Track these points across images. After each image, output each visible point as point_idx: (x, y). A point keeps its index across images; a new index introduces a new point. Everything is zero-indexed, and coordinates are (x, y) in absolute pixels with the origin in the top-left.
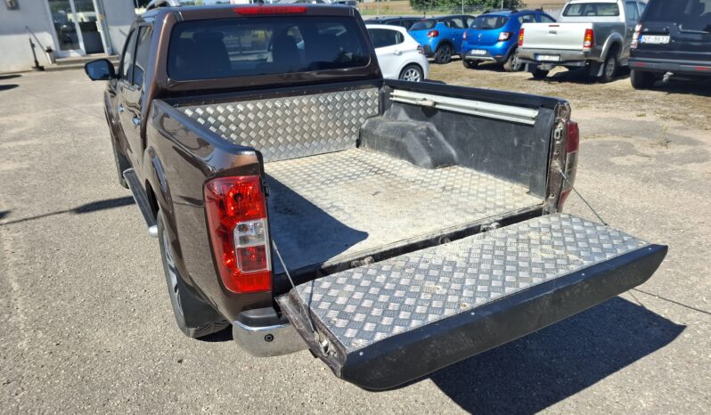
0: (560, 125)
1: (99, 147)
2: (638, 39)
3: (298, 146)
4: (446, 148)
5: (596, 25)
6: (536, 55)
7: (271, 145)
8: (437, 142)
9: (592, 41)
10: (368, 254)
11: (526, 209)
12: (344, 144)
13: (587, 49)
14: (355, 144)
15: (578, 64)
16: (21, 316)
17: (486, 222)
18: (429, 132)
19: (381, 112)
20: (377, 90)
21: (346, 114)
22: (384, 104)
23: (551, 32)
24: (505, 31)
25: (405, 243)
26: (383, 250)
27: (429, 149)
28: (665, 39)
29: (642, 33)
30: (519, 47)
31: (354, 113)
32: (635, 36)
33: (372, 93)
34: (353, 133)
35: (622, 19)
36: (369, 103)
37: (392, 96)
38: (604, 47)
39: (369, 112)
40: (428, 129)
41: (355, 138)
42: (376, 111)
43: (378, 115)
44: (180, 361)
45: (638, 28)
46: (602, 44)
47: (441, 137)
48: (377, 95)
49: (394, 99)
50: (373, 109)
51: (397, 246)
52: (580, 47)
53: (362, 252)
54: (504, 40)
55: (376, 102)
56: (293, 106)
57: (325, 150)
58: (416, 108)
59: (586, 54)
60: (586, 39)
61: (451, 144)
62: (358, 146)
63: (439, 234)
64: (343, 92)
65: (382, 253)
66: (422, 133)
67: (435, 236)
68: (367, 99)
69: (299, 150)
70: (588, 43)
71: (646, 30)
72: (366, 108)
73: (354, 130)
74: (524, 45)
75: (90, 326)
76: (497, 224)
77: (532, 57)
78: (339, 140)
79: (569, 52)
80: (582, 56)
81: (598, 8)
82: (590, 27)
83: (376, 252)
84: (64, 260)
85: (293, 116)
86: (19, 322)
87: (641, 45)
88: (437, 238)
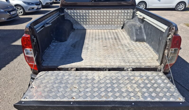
0: (170, 36)
3: (101, 26)
4: (143, 35)
7: (93, 24)
8: (141, 32)
10: (75, 67)
11: (150, 66)
12: (117, 27)
14: (121, 28)
17: (127, 67)
18: (140, 28)
19: (133, 18)
20: (132, 10)
21: (119, 17)
22: (134, 16)
25: (90, 67)
26: (81, 67)
27: (137, 34)
31: (122, 17)
33: (131, 11)
34: (121, 24)
36: (129, 14)
39: (128, 17)
40: (140, 27)
41: (122, 26)
42: (131, 17)
43: (131, 19)
47: (143, 31)
48: (132, 12)
49: (137, 14)
50: (130, 17)
51: (87, 67)
53: (74, 66)
55: (132, 14)
56: (101, 13)
57: (110, 28)
61: (146, 34)
62: (122, 29)
63: (105, 67)
64: (119, 10)
65: (80, 68)
66: (137, 28)
67: (103, 67)
68: (128, 13)
69: (101, 27)
72: (127, 16)
73: (122, 23)
76: (132, 69)
78: (116, 25)
83: (78, 67)
85: (101, 16)
88: (104, 68)
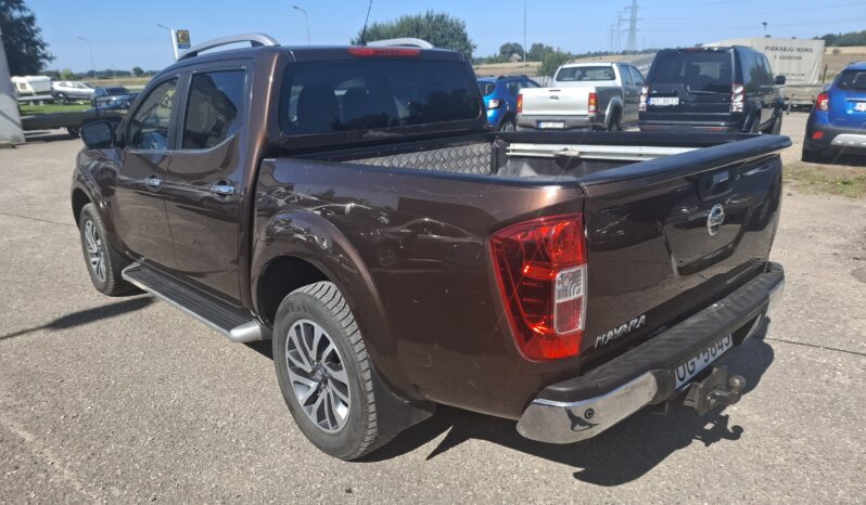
1: (29, 250)
2: (646, 101)
5: (597, 89)
6: (539, 122)
9: (597, 106)
13: (592, 114)
15: (585, 130)
16: (66, 472)
19: (495, 170)
20: (488, 145)
22: (499, 160)
23: (552, 98)
24: (495, 99)
28: (674, 101)
29: (650, 95)
30: (519, 114)
32: (643, 99)
33: (485, 148)
35: (618, 82)
36: (482, 160)
37: (508, 151)
38: (607, 112)
42: (489, 168)
44: (349, 491)
45: (645, 90)
46: (606, 109)
48: (489, 151)
49: (511, 153)
50: (486, 167)
52: (585, 112)
54: (495, 108)
55: (489, 158)
58: (547, 161)
59: (592, 118)
60: (590, 104)
64: (458, 148)
68: (480, 155)
70: (593, 108)
71: (654, 92)
72: (479, 165)
74: (524, 112)
75: (188, 470)
77: (534, 124)
79: (574, 118)
80: (586, 121)
81: (588, 73)
82: (593, 91)
84: (81, 394)
86: (69, 481)
87: (651, 108)
